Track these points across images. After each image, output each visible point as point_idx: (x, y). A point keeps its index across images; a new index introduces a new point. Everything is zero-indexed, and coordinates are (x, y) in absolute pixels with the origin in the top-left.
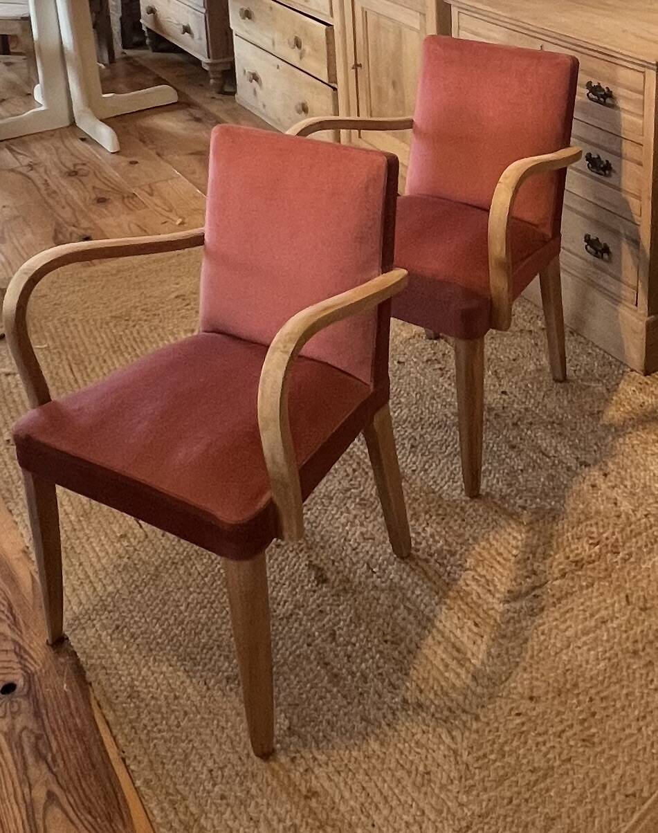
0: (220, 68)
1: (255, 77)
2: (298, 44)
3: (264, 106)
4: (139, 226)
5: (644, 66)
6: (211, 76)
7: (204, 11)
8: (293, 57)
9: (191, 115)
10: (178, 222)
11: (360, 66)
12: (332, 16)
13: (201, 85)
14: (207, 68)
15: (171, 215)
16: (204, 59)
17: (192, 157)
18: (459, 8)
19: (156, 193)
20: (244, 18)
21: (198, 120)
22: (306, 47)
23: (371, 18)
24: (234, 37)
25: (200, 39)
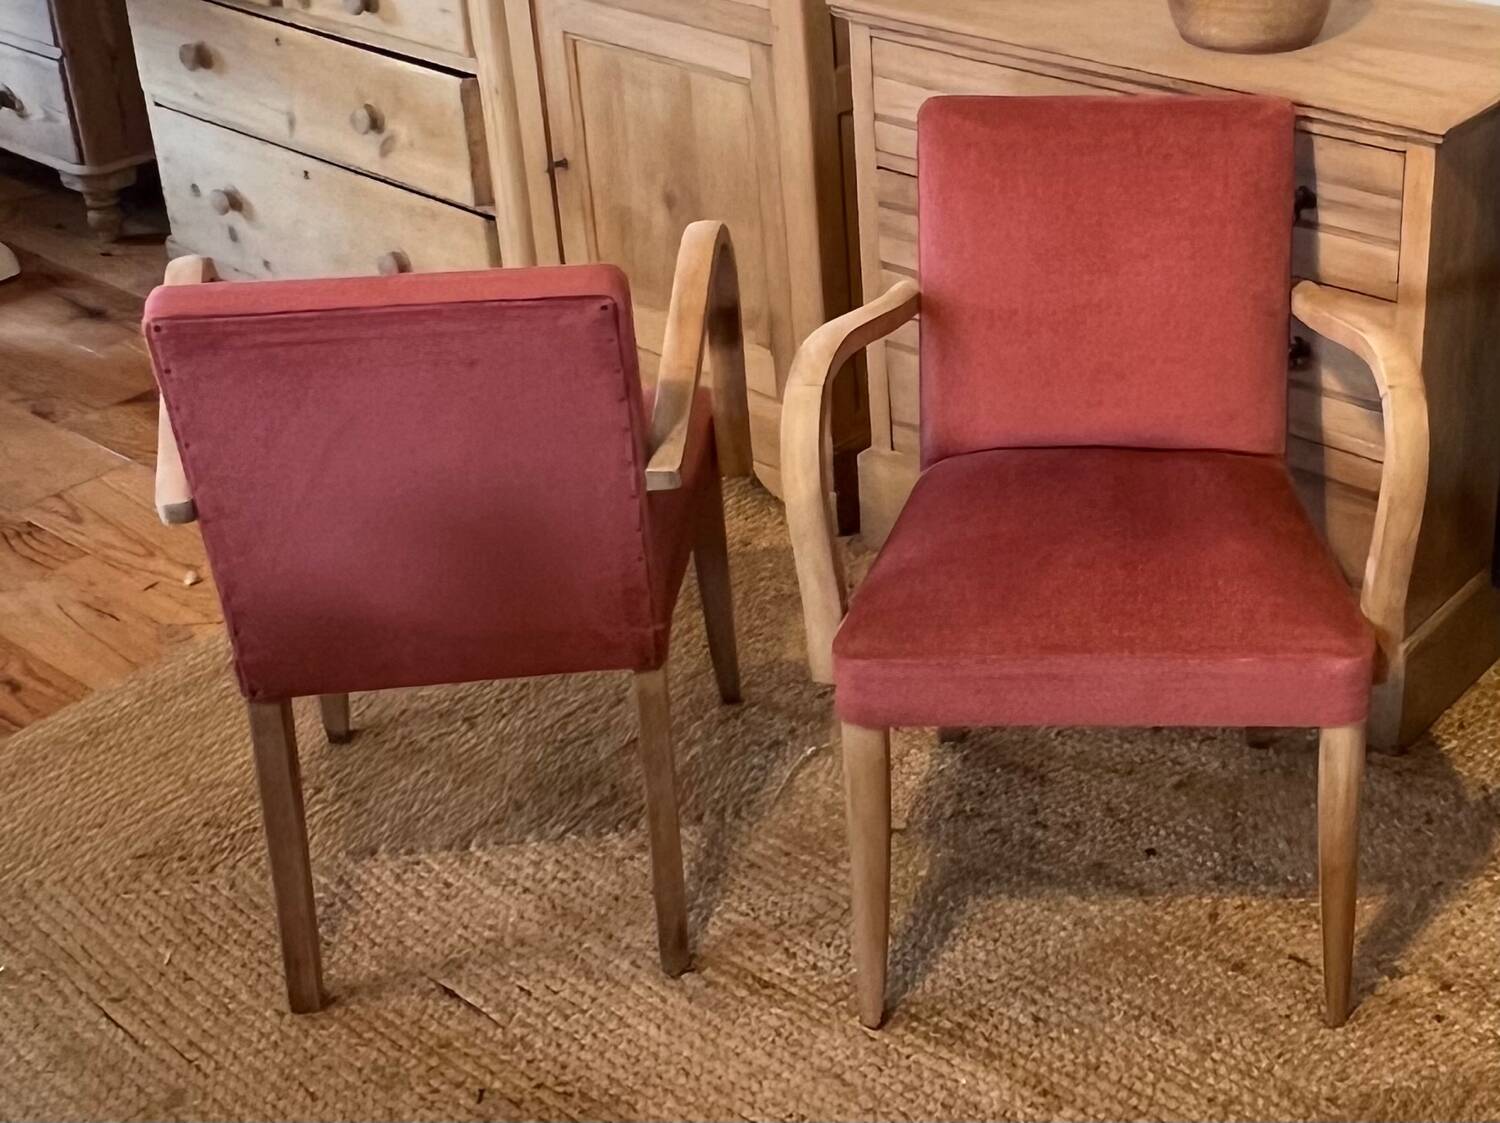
0: (114, 184)
1: (234, 202)
2: (376, 124)
3: (266, 264)
4: (88, 606)
5: (1404, 139)
6: (89, 202)
7: (57, 53)
8: (363, 151)
9: (74, 304)
10: (188, 581)
11: (564, 164)
12: (473, 54)
13: (59, 226)
14: (78, 187)
15: (160, 564)
16: (68, 167)
17: (129, 408)
18: (871, 27)
19: (88, 516)
20: (193, 69)
21: (95, 315)
22: (399, 127)
23: (589, 57)
24: (150, 108)
25: (49, 118)
